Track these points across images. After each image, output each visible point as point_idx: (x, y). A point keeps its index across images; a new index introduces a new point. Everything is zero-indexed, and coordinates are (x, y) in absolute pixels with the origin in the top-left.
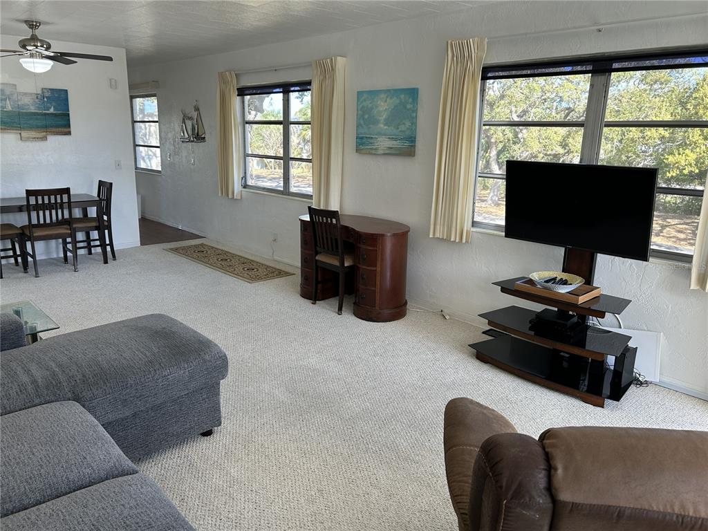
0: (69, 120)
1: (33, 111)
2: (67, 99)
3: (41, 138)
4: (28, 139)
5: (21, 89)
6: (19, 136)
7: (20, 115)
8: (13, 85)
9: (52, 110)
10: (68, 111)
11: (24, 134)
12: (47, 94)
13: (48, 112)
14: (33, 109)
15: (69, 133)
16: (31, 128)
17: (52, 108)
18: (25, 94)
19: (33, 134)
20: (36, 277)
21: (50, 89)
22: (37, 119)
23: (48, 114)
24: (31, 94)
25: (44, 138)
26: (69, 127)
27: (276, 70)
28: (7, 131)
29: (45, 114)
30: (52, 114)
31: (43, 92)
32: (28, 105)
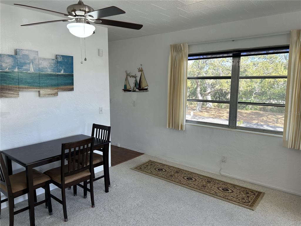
0: (73, 79)
1: (49, 73)
2: (72, 64)
3: (54, 94)
4: (45, 95)
5: (41, 55)
6: (37, 93)
7: (40, 76)
8: (36, 51)
9: (62, 72)
10: (73, 72)
11: (42, 91)
12: (60, 59)
13: (60, 73)
14: (49, 72)
15: (72, 89)
16: (47, 86)
17: (63, 71)
18: (44, 59)
19: (49, 91)
20: (65, 221)
21: (62, 56)
22: (52, 79)
23: (59, 75)
24: (49, 59)
25: (56, 94)
26: (73, 84)
27: (233, 41)
28: (30, 90)
29: (58, 75)
30: (62, 75)
31: (57, 58)
32: (46, 68)
